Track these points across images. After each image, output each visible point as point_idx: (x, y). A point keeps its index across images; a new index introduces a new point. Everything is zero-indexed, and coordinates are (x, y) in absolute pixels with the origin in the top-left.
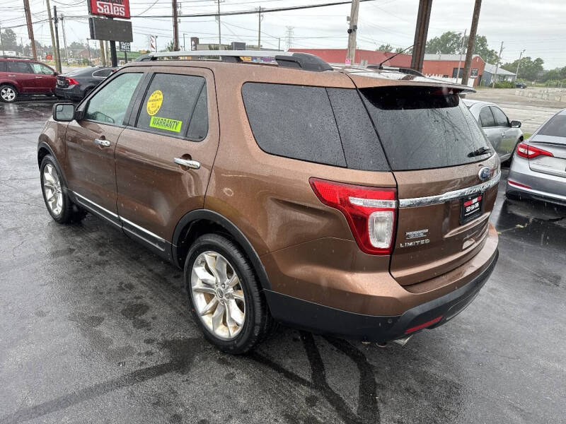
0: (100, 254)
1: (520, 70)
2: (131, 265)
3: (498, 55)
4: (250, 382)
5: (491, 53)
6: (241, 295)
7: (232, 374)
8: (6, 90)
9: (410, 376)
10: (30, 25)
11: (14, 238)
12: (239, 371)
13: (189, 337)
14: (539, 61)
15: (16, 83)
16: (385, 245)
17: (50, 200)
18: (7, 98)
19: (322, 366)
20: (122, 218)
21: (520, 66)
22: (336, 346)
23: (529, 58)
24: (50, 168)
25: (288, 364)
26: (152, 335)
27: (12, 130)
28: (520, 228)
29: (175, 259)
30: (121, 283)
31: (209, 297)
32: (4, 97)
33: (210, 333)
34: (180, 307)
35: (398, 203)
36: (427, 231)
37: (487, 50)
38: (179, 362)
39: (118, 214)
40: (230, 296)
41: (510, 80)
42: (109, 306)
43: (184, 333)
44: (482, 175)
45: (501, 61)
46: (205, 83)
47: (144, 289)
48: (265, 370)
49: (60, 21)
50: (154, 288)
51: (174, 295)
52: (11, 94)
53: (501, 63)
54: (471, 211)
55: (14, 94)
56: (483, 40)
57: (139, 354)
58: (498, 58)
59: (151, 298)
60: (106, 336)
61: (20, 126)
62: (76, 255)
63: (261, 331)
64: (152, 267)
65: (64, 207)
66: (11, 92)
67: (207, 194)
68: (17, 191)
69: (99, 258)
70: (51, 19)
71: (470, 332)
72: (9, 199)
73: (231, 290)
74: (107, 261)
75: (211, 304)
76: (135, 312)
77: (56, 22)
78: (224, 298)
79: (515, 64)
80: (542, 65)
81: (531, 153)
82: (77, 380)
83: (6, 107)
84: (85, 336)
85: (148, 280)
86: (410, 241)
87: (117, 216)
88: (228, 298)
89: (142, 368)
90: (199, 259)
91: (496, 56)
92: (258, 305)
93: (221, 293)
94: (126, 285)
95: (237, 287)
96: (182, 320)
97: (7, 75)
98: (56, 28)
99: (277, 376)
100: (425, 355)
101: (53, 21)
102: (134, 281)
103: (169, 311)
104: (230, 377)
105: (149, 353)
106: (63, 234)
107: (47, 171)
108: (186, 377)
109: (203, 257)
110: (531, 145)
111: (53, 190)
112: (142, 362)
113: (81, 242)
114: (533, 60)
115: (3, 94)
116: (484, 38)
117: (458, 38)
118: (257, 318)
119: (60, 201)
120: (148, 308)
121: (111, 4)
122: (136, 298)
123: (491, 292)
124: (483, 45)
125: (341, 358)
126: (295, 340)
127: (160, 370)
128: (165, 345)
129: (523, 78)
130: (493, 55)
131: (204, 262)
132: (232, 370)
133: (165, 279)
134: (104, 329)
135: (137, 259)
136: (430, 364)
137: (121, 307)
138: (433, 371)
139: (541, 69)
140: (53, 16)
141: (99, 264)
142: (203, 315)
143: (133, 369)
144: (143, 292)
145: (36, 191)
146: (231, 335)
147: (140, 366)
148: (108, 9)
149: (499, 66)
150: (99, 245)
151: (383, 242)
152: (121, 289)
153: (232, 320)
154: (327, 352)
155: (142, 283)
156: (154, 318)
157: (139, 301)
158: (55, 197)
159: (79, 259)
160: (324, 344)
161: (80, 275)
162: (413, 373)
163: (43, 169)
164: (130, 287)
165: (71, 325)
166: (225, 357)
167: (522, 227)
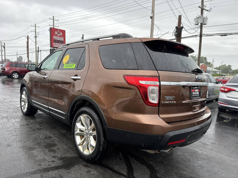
0: (39, 126)
1: (222, 70)
2: (52, 130)
3: (212, 64)
4: (97, 174)
5: (209, 63)
6: (95, 133)
7: (89, 171)
8: (15, 74)
9: (174, 175)
10: (28, 53)
11: (5, 120)
12: (93, 170)
13: (72, 156)
14: (230, 66)
15: (19, 71)
16: (156, 102)
17: (23, 106)
18: (15, 77)
19: (132, 169)
20: (49, 107)
21: (222, 68)
22: (140, 162)
23: (225, 65)
24: (24, 92)
25: (116, 168)
26: (56, 154)
27: (14, 87)
28: (225, 122)
29: (69, 121)
30: (46, 136)
31: (82, 136)
32: (14, 77)
33: (81, 153)
34: (70, 146)
35: (160, 83)
36: (174, 97)
37: (208, 62)
38: (66, 165)
39: (48, 106)
40: (91, 134)
41: (218, 73)
42: (39, 144)
43: (70, 154)
44: (198, 78)
45: (213, 66)
46: (85, 49)
47: (56, 138)
48: (105, 170)
49: (40, 52)
50: (60, 138)
51: (68, 141)
52: (17, 76)
53: (214, 67)
54: (195, 94)
55: (18, 76)
56: (205, 58)
57: (49, 162)
58: (212, 65)
59: (58, 142)
60: (35, 154)
61: (17, 86)
62: (30, 126)
63: (103, 148)
64: (61, 131)
65: (28, 108)
66: (17, 75)
67: (83, 89)
68: (11, 105)
69: (39, 127)
70: (36, 51)
71: (203, 159)
72: (7, 107)
73: (91, 132)
74: (42, 128)
75: (83, 140)
76: (50, 147)
77: (38, 52)
78: (88, 136)
79: (220, 67)
80: (231, 68)
81: (226, 90)
82: (18, 170)
83: (14, 80)
84: (26, 154)
85: (58, 135)
86: (167, 101)
87: (47, 107)
88: (90, 136)
89: (49, 167)
90: (78, 119)
91: (211, 64)
92: (102, 135)
93: (87, 134)
94: (48, 137)
95: (94, 130)
96: (70, 150)
97: (16, 69)
98: (38, 54)
99: (110, 172)
100: (181, 167)
101: (37, 52)
102: (52, 136)
103: (65, 147)
104: (89, 172)
105: (53, 161)
106: (26, 119)
107: (23, 94)
108: (68, 171)
109: (80, 118)
110: (226, 87)
111: (24, 102)
112: (49, 165)
113: (32, 122)
114: (227, 66)
115: (14, 75)
116: (205, 57)
117: (195, 58)
118: (101, 142)
119: (26, 106)
120: (56, 145)
121: (59, 44)
122: (52, 141)
123: (213, 144)
124: (205, 60)
125: (141, 167)
126: (121, 159)
127: (57, 168)
128: (61, 158)
129: (224, 72)
130: (210, 64)
131: (81, 120)
132: (90, 169)
133: (65, 135)
134: (35, 152)
135: (55, 128)
136: (184, 170)
137: (45, 144)
138: (185, 173)
139: (231, 69)
140: (37, 50)
141: (38, 129)
142: (79, 145)
143: (45, 167)
144: (55, 139)
145: (18, 105)
146: (90, 152)
147: (48, 166)
148: (57, 46)
149: (213, 68)
150: (40, 123)
151: (155, 100)
152: (46, 138)
153: (91, 145)
154: (135, 165)
155: (55, 136)
156: (58, 149)
157: (53, 142)
158: (25, 104)
159: (31, 127)
160: (134, 161)
161: (29, 133)
162: (176, 173)
163: (22, 93)
164: (50, 137)
165: (21, 150)
166: (88, 164)
167: (226, 121)
